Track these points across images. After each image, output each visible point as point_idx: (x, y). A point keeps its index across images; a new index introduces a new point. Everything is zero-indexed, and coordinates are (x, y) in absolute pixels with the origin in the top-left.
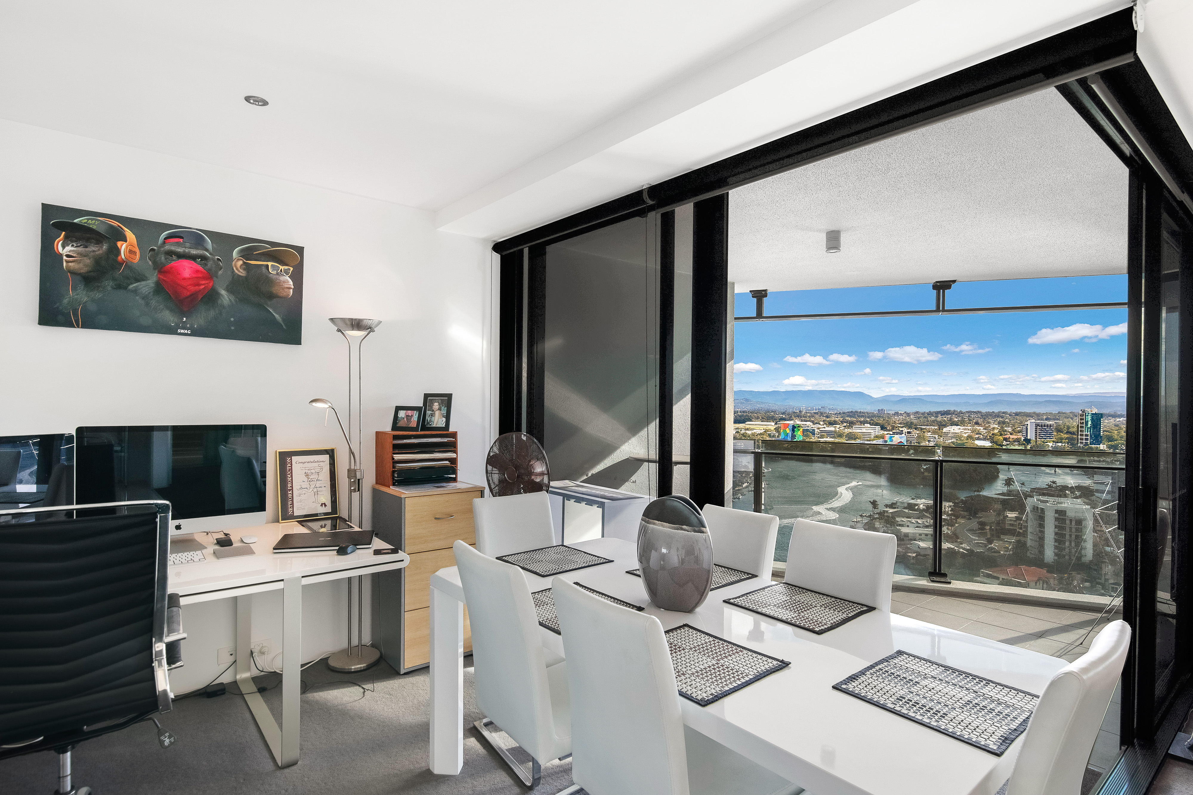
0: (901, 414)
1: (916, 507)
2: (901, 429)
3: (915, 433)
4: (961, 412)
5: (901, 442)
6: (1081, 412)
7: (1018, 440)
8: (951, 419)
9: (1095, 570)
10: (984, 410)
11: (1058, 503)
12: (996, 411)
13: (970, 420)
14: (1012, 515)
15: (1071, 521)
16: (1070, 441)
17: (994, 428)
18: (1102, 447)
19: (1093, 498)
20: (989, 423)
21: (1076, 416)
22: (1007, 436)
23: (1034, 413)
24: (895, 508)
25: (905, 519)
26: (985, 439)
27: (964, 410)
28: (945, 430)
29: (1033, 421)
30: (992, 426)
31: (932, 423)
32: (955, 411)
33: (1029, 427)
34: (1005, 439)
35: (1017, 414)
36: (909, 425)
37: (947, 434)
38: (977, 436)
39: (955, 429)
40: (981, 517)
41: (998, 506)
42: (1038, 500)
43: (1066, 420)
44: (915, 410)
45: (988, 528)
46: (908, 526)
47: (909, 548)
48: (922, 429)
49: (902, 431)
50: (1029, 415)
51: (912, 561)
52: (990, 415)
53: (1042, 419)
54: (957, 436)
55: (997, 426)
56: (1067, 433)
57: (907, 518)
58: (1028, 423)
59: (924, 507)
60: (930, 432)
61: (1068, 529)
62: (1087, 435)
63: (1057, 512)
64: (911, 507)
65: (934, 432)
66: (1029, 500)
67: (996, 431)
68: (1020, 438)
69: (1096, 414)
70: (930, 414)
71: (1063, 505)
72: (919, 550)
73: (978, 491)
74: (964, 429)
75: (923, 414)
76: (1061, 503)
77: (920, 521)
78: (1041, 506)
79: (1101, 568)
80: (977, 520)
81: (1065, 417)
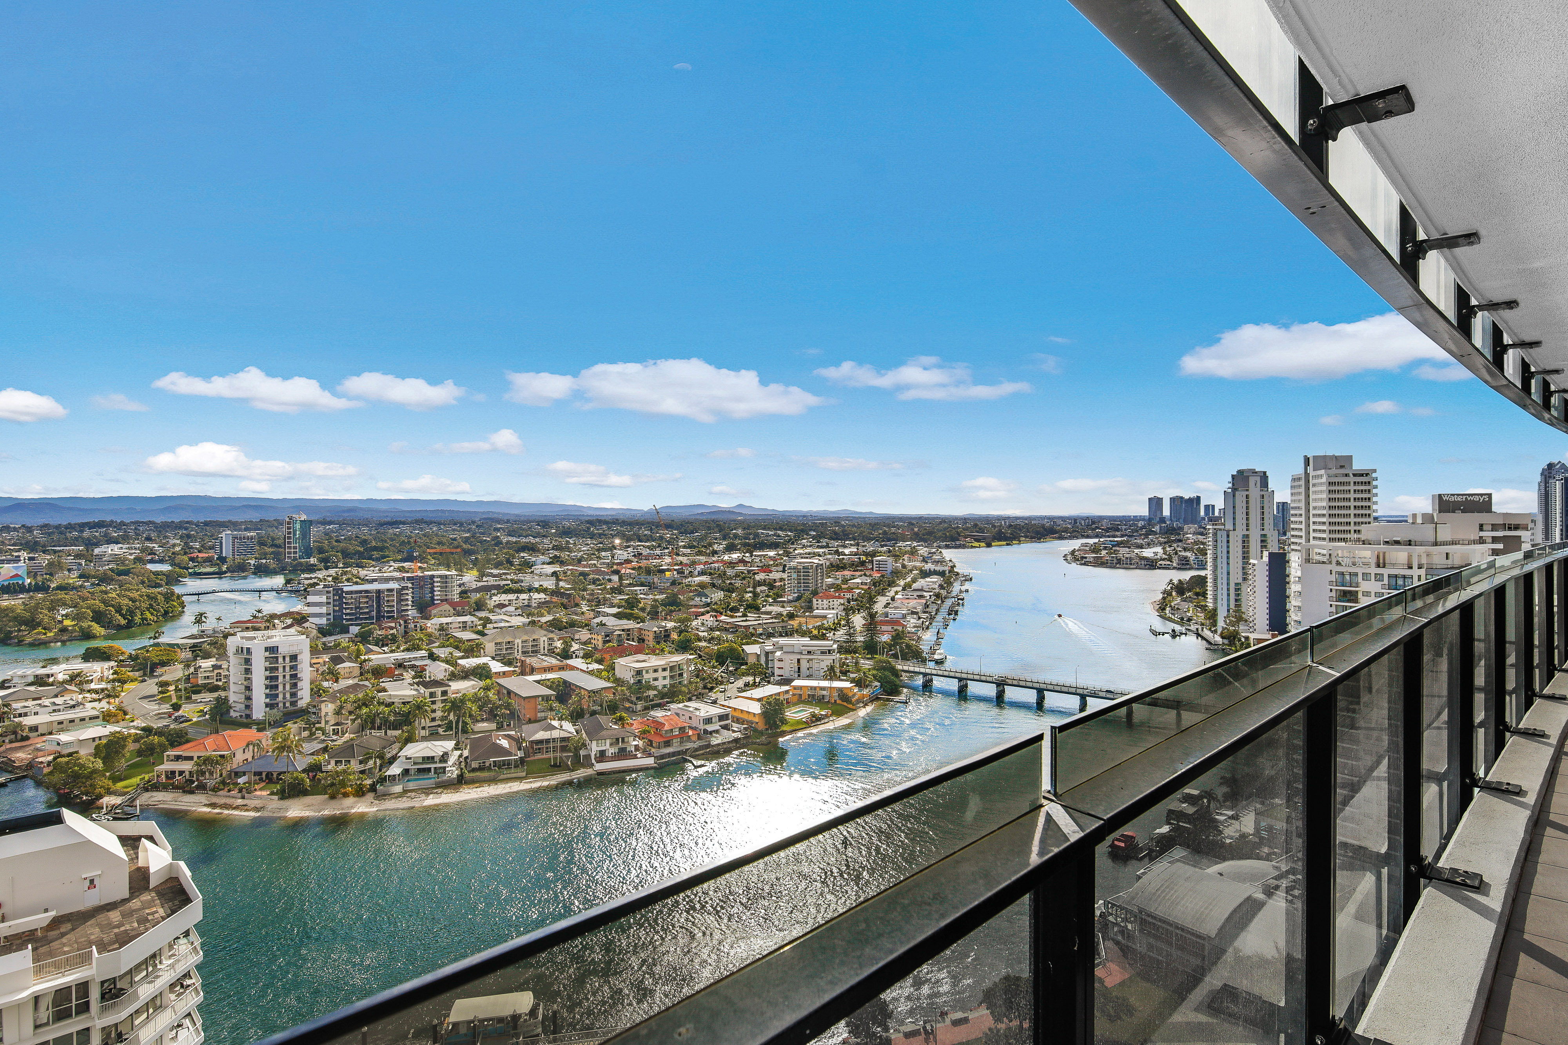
0: (15, 529)
1: (51, 680)
2: (16, 554)
3: (44, 559)
4: (123, 523)
5: (17, 575)
6: (288, 520)
7: (209, 560)
8: (106, 535)
9: (314, 713)
10: (159, 519)
11: (269, 637)
12: (177, 520)
13: (137, 534)
14: (206, 664)
15: (284, 658)
16: (277, 556)
17: (174, 545)
18: (313, 560)
19: (305, 625)
20: (166, 537)
21: (282, 525)
22: (195, 555)
23: (230, 521)
24: (9, 687)
25: (30, 703)
26: (161, 561)
27: (127, 521)
28: (97, 551)
29: (229, 532)
30: (172, 542)
31: (74, 542)
32: (112, 521)
33: (224, 541)
34: (192, 559)
35: (206, 524)
36: (32, 547)
37: (100, 557)
38: (149, 557)
39: (114, 549)
40: (161, 676)
41: (187, 655)
42: (242, 638)
43: (270, 529)
44: (41, 521)
45: (172, 688)
46: (36, 714)
47: (38, 750)
48: (55, 552)
49: (19, 556)
50: (224, 525)
51: (46, 770)
52: (168, 527)
53: (240, 530)
54: (116, 559)
55: (178, 542)
56: (272, 546)
57: (34, 699)
58: (223, 535)
59: (67, 677)
60: (70, 555)
61: (281, 669)
62: (295, 548)
63: (267, 649)
64: (40, 681)
65: (78, 556)
66: (230, 639)
67: (178, 549)
68: (213, 557)
69: (305, 521)
70: (70, 527)
71: (274, 639)
72: (59, 748)
73: (155, 638)
74: (129, 548)
75: (58, 527)
76: (272, 637)
77: (59, 700)
78: (246, 644)
79: (320, 709)
80: (156, 680)
81: (269, 526)
